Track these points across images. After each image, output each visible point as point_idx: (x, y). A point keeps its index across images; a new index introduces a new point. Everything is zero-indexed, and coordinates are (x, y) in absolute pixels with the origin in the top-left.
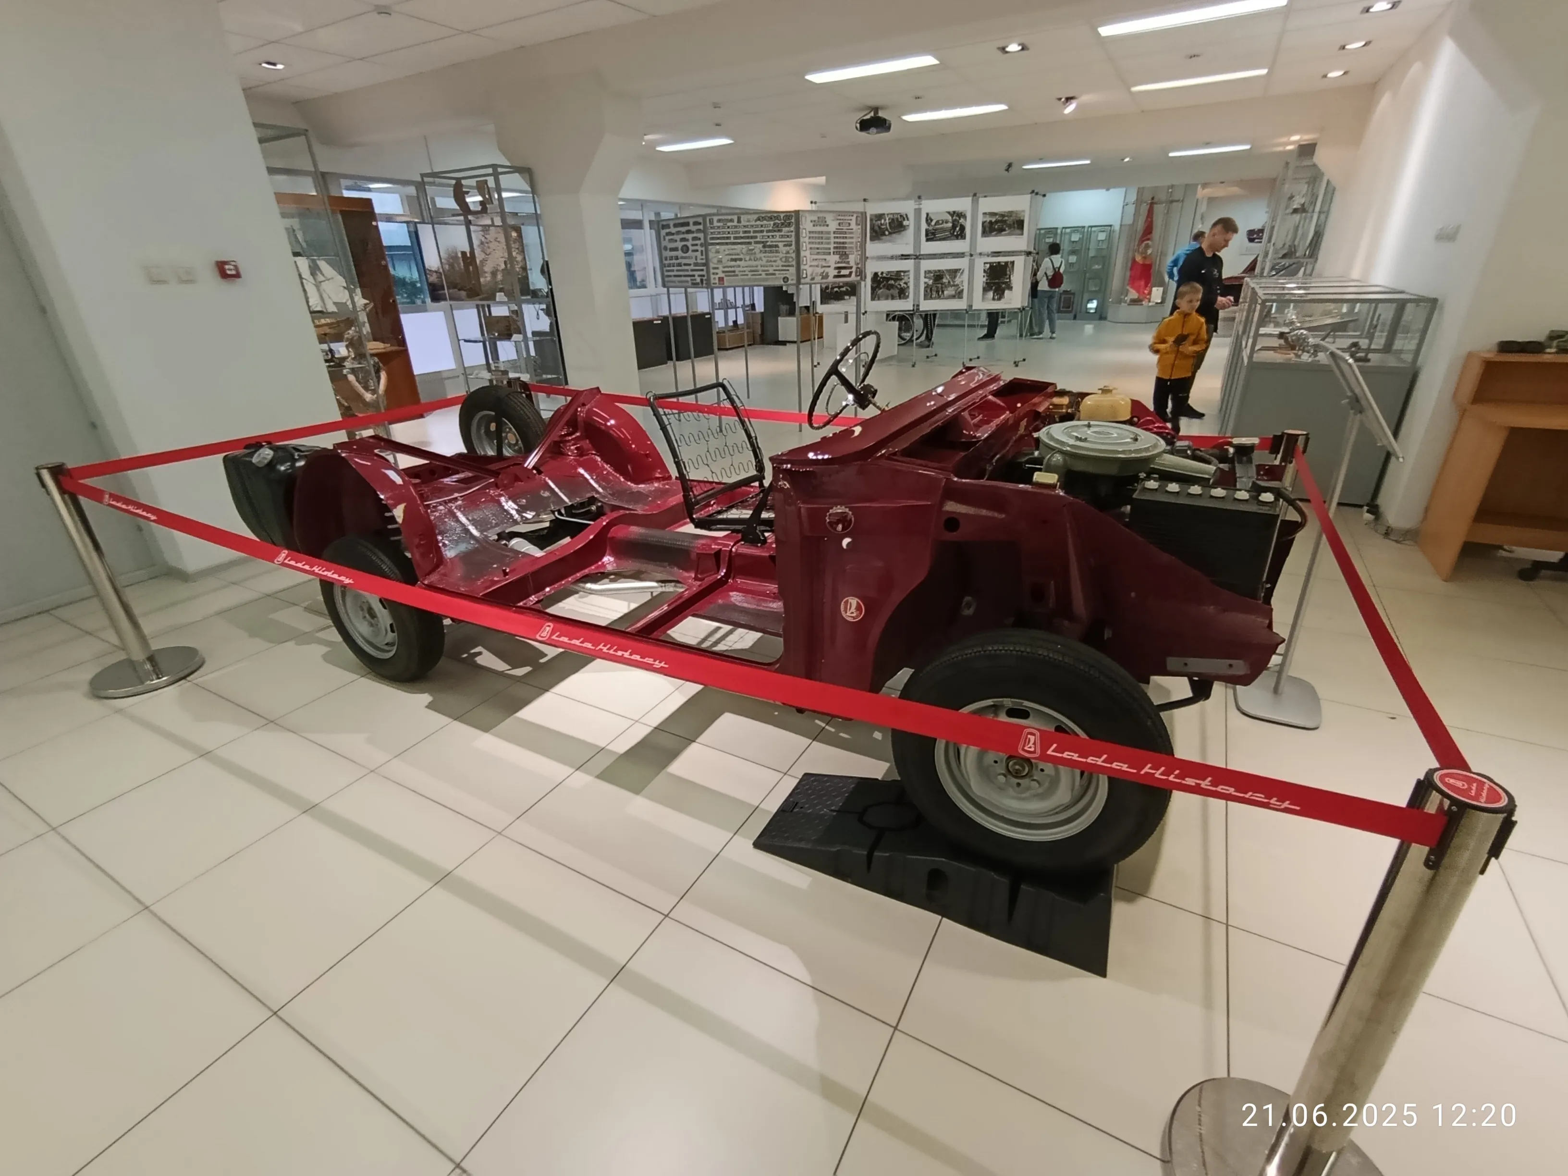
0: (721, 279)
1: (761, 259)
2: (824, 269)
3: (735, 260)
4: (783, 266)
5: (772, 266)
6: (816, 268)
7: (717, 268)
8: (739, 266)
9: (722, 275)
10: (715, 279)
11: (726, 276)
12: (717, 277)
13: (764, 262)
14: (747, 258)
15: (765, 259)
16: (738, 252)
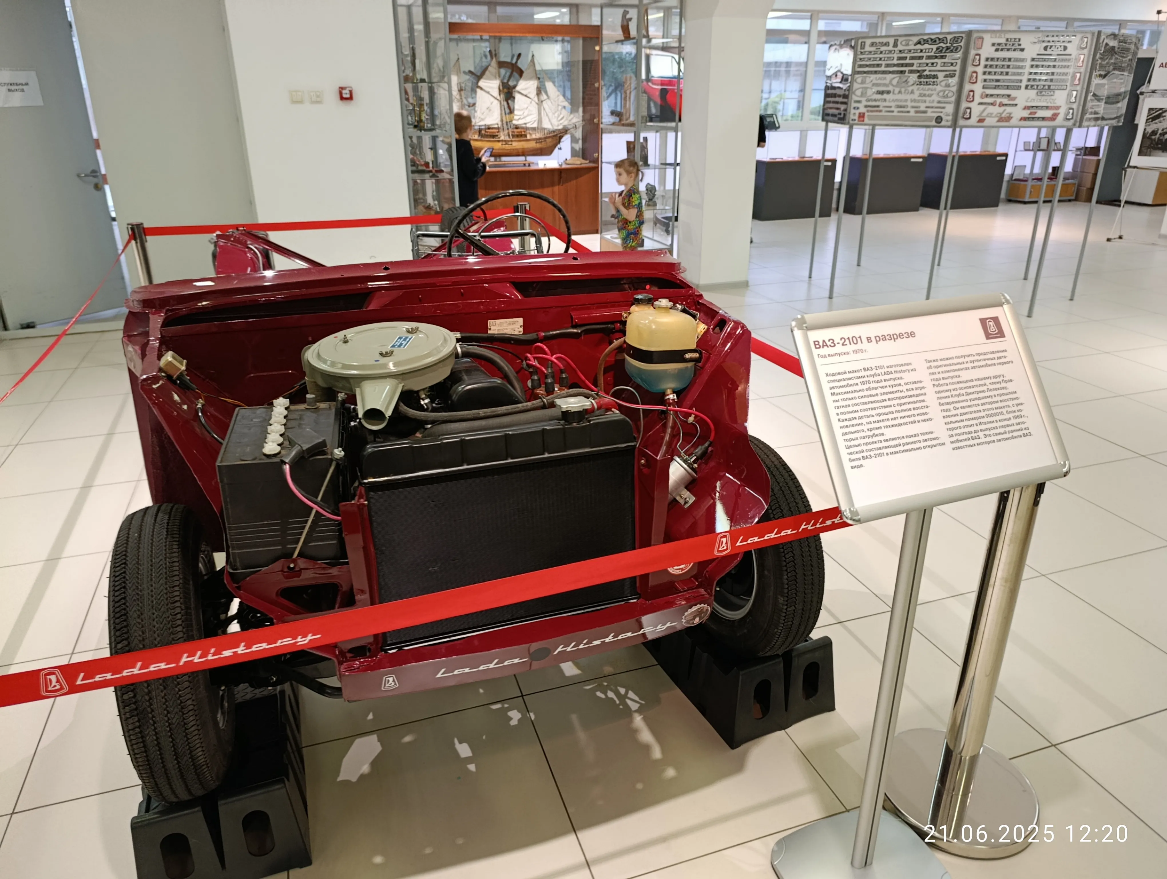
0: (862, 116)
1: (912, 92)
2: (1003, 108)
3: (881, 93)
4: (939, 102)
5: (925, 102)
6: (991, 107)
7: (859, 102)
8: (885, 100)
9: (862, 110)
10: (855, 114)
11: (868, 111)
12: (857, 112)
13: (916, 96)
14: (897, 90)
15: (917, 93)
16: (887, 82)
